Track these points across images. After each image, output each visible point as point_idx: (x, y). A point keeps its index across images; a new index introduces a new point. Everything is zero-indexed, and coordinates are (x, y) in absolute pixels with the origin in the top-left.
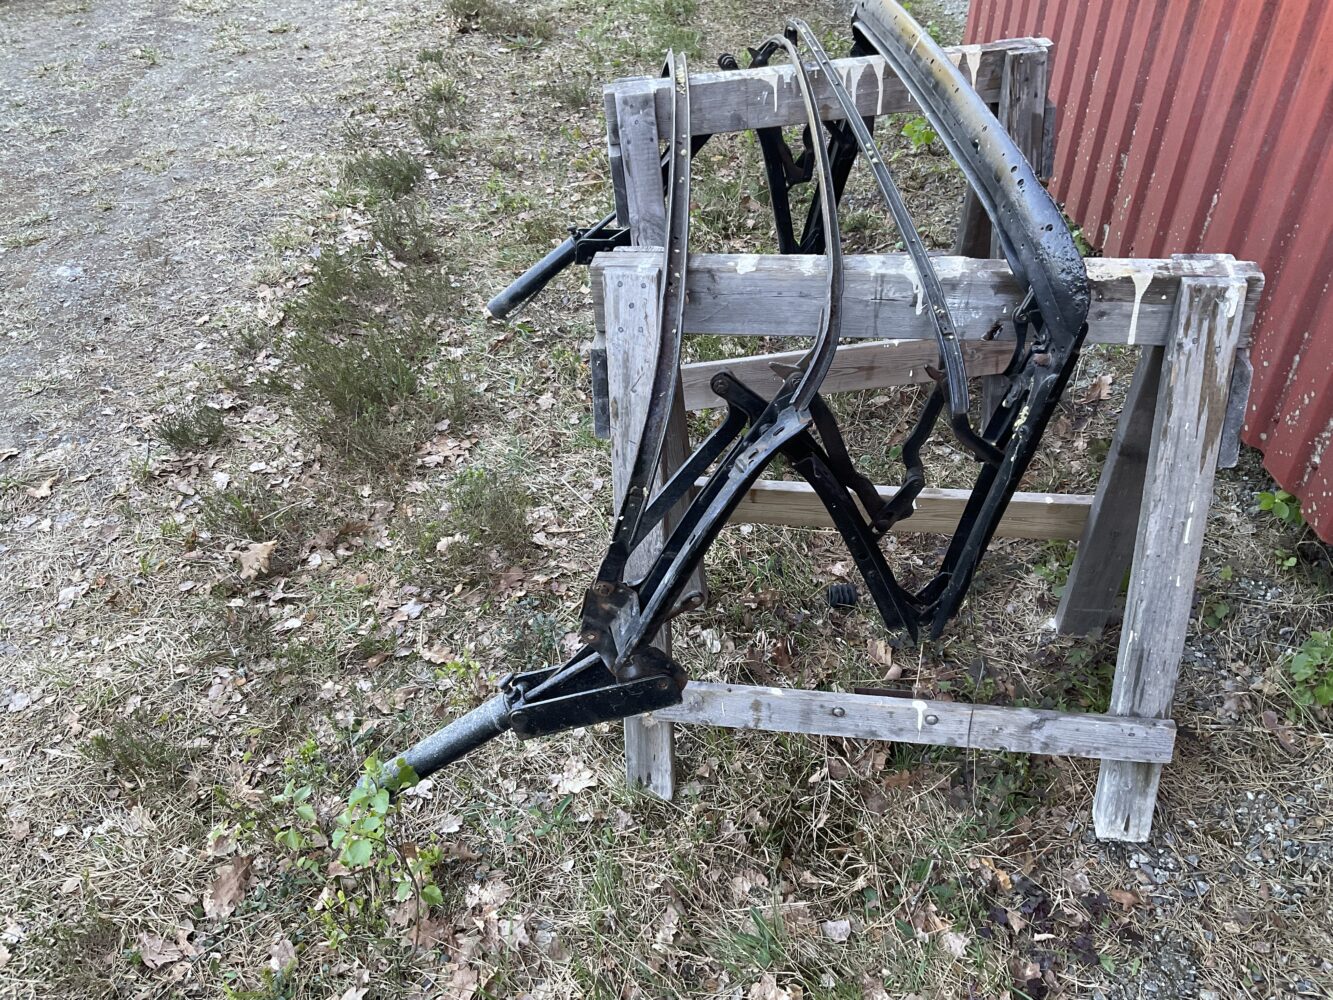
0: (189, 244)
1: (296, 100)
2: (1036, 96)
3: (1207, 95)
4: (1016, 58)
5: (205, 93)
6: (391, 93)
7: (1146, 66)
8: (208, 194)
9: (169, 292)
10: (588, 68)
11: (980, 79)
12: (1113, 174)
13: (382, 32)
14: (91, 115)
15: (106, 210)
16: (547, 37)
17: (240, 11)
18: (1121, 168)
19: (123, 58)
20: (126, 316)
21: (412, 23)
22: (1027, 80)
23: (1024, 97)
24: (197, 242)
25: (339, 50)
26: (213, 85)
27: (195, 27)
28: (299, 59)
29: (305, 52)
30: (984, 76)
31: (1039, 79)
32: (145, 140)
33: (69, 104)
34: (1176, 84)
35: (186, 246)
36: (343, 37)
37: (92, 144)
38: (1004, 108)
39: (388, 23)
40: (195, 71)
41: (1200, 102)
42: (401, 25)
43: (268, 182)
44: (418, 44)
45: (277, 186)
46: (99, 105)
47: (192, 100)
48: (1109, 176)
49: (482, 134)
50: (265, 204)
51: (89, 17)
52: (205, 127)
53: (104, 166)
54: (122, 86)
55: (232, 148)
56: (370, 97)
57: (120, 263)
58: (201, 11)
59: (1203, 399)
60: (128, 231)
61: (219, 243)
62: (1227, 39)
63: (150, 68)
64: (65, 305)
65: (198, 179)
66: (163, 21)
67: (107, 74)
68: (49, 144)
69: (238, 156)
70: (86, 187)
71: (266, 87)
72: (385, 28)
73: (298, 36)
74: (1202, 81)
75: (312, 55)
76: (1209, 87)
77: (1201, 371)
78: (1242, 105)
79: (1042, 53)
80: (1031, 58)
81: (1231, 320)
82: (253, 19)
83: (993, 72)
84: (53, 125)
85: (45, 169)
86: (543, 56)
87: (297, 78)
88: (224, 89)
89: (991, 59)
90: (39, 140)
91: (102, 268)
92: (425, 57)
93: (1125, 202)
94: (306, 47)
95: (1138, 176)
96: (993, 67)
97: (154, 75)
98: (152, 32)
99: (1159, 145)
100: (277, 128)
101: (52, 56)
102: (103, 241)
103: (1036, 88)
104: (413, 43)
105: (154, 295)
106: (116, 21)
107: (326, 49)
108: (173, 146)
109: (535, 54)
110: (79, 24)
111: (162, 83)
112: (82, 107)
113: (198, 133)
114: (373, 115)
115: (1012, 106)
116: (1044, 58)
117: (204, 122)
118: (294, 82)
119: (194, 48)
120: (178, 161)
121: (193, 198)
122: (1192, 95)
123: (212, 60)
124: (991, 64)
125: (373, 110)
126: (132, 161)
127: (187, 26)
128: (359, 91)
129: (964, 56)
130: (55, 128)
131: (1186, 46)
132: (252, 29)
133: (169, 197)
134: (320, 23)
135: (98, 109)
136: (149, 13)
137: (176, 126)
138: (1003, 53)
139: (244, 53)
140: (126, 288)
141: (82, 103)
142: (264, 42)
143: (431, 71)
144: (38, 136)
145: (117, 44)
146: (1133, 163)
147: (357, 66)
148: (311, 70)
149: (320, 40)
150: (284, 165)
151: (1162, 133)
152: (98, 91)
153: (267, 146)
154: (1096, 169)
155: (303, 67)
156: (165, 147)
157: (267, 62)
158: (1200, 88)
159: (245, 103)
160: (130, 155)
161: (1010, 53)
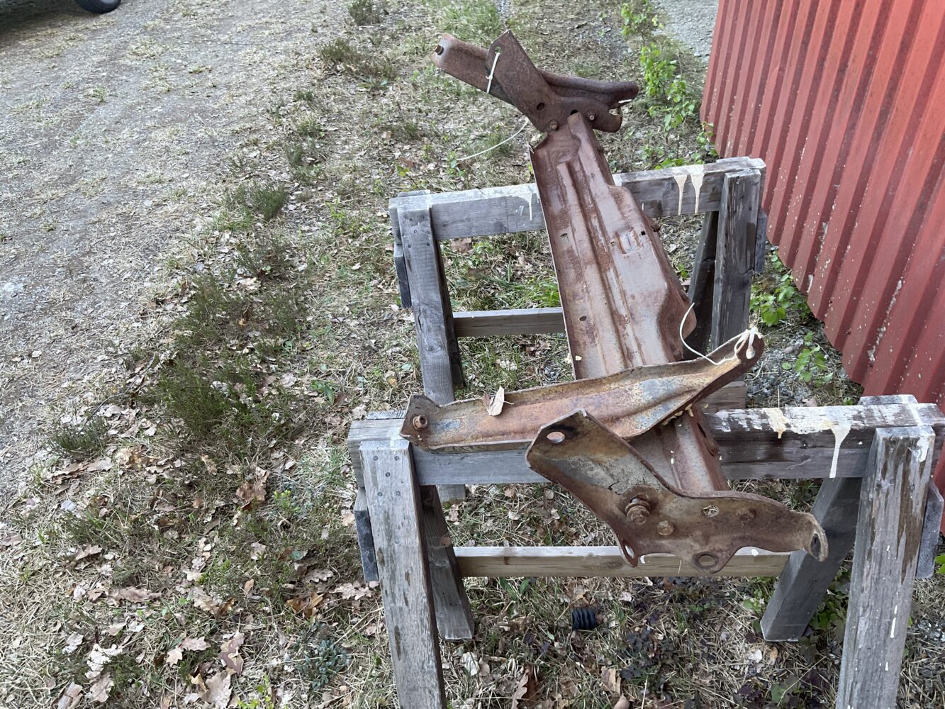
0: (105, 262)
1: (200, 133)
2: (750, 209)
3: (893, 196)
4: (733, 181)
5: (136, 126)
6: (272, 128)
7: (843, 156)
8: (125, 218)
9: (84, 307)
10: (420, 105)
11: (703, 194)
12: (817, 237)
13: (272, 72)
14: (49, 147)
15: (49, 230)
16: (391, 78)
17: (171, 55)
18: (823, 234)
19: (81, 96)
20: (51, 327)
21: (293, 66)
22: (743, 197)
23: (740, 211)
24: (111, 261)
25: (238, 89)
26: (143, 120)
27: (136, 69)
28: (208, 96)
29: (213, 90)
30: (705, 192)
31: (754, 196)
32: (86, 168)
33: (36, 137)
34: (868, 178)
35: (105, 264)
36: (242, 76)
37: (47, 171)
38: (722, 217)
39: (276, 65)
40: (131, 107)
41: (888, 200)
42: (285, 67)
43: (171, 208)
44: (296, 84)
45: (177, 211)
46: (57, 138)
47: (125, 133)
48: (813, 238)
49: (334, 164)
50: (166, 227)
51: (62, 61)
52: (132, 156)
53: (54, 192)
54: (77, 119)
55: (148, 177)
56: (254, 131)
57: (52, 280)
58: (142, 55)
59: (901, 526)
60: (62, 252)
61: (127, 262)
62: (910, 153)
63: (98, 105)
64: (6, 318)
65: (120, 203)
66: (114, 64)
67: (67, 110)
68: (15, 172)
69: (152, 183)
70: (38, 211)
71: (181, 121)
72: (274, 69)
73: (210, 76)
74: (889, 184)
75: (218, 93)
76: (895, 189)
77: (899, 505)
78: (923, 213)
79: (756, 176)
80: (747, 181)
81: (923, 464)
82: (179, 61)
83: (714, 189)
84: (22, 155)
85: (9, 195)
86: (388, 94)
87: (202, 112)
88: (149, 123)
89: (712, 179)
90: (9, 169)
91: (37, 284)
92: (300, 97)
93: (825, 264)
94: (214, 86)
95: (836, 245)
96: (714, 185)
97: (101, 111)
98: (105, 74)
99: (854, 224)
100: (184, 158)
101: (29, 95)
102: (42, 259)
103: (750, 202)
104: (292, 84)
105: (72, 309)
106: (81, 64)
107: (229, 88)
108: (105, 173)
109: (382, 92)
110: (53, 67)
111: (105, 118)
112: (45, 140)
113: (125, 163)
114: (255, 148)
115: (729, 217)
116: (758, 180)
117: (132, 152)
118: (202, 117)
119: (133, 86)
120: (108, 188)
121: (114, 221)
122: (880, 194)
123: (145, 97)
124: (713, 182)
125: (255, 144)
126: (73, 187)
127: (130, 68)
128: (248, 126)
129: (689, 178)
130: (22, 159)
131: (876, 149)
132: (176, 70)
133: (96, 220)
134: (227, 65)
135: (56, 141)
136: (104, 57)
137: (110, 156)
138: (722, 175)
139: (169, 91)
140: (52, 304)
141: (45, 136)
142: (184, 81)
143: (303, 108)
144: (9, 165)
145: (78, 84)
146: (832, 231)
147: (250, 103)
148: (216, 107)
149: (224, 80)
150: (185, 193)
151: (856, 216)
152: (58, 126)
153: (175, 174)
154: (803, 227)
155: (211, 105)
156: (100, 174)
157: (185, 99)
158: (887, 190)
159: (162, 136)
160: (73, 181)
161: (728, 176)
